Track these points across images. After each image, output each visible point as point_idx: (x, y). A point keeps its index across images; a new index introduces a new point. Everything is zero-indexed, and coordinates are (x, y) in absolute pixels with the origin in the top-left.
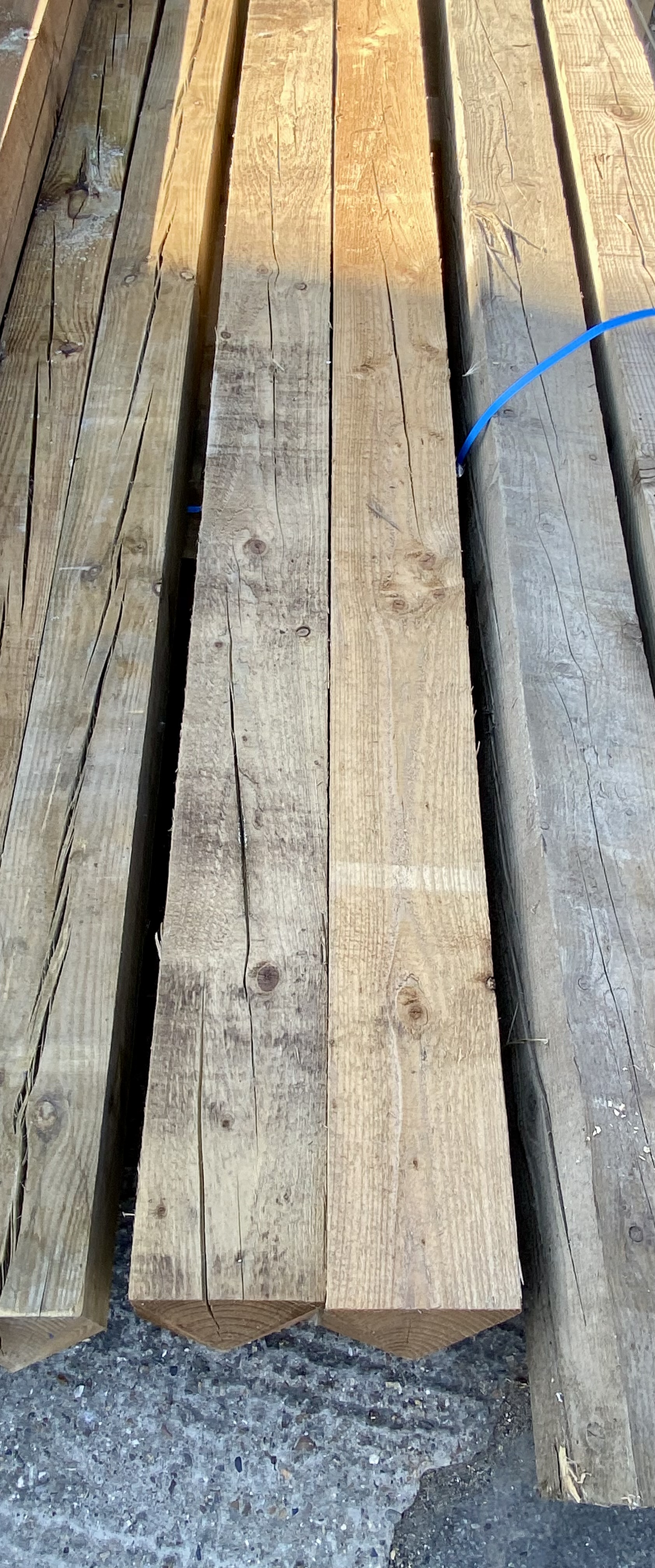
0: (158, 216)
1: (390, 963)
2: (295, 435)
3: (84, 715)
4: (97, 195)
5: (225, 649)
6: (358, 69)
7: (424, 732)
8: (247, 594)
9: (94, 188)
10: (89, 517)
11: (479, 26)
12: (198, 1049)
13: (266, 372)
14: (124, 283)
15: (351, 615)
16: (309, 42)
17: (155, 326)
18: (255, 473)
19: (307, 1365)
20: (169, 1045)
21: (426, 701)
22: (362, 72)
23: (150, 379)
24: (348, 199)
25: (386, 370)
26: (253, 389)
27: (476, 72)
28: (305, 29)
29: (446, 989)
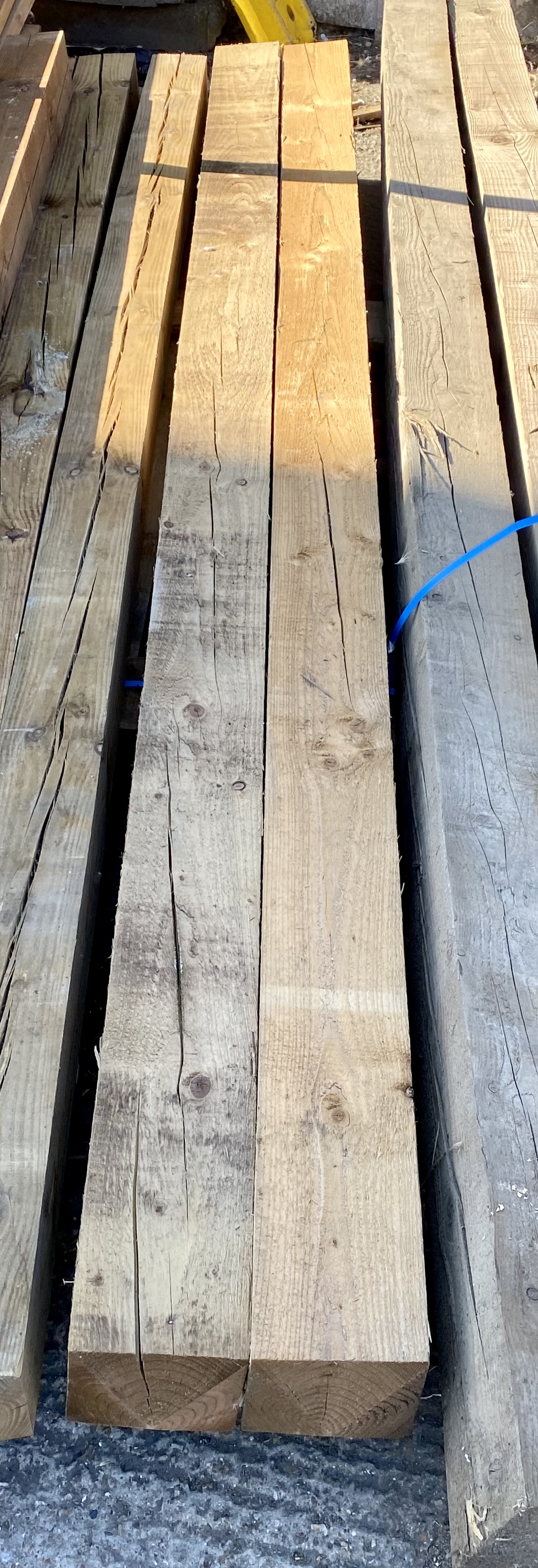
0: (103, 415)
1: (315, 1073)
2: (233, 614)
3: (27, 860)
4: (42, 394)
5: (165, 800)
6: (300, 284)
7: (351, 873)
8: (185, 752)
9: (40, 389)
10: (34, 684)
11: (420, 244)
12: (133, 1146)
13: (207, 558)
14: (70, 475)
15: (285, 771)
16: (253, 257)
17: (100, 515)
18: (195, 646)
19: (230, 1508)
20: (107, 1142)
21: (354, 846)
22: (304, 285)
23: (95, 563)
24: (288, 404)
25: (322, 558)
26: (194, 572)
27: (416, 287)
28: (249, 244)
29: (368, 1096)
